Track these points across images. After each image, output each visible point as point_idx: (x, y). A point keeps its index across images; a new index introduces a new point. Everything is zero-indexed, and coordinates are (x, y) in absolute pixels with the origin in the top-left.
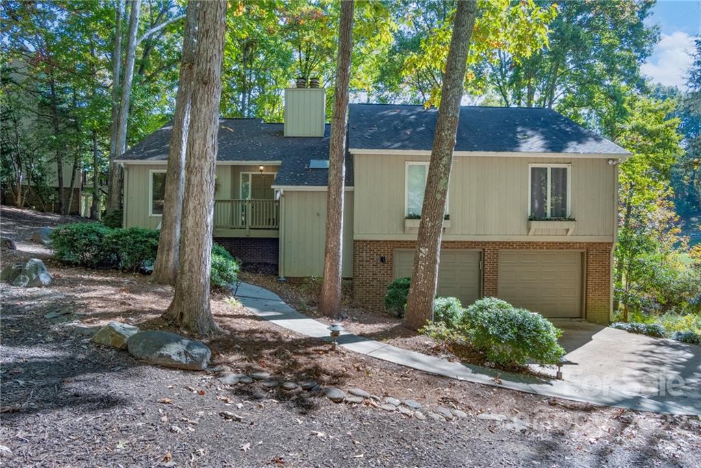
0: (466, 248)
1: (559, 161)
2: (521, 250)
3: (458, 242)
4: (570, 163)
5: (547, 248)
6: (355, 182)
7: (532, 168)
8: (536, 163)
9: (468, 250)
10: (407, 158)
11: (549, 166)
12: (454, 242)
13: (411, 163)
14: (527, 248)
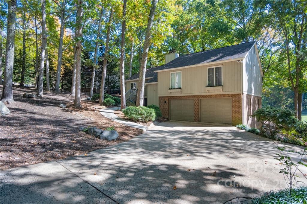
0: (188, 98)
1: (218, 65)
2: (206, 98)
3: (186, 96)
4: (222, 65)
5: (216, 97)
6: (158, 80)
7: (208, 69)
8: (209, 67)
9: (189, 99)
10: (170, 71)
11: (214, 67)
12: (185, 96)
13: (172, 73)
14: (208, 97)
